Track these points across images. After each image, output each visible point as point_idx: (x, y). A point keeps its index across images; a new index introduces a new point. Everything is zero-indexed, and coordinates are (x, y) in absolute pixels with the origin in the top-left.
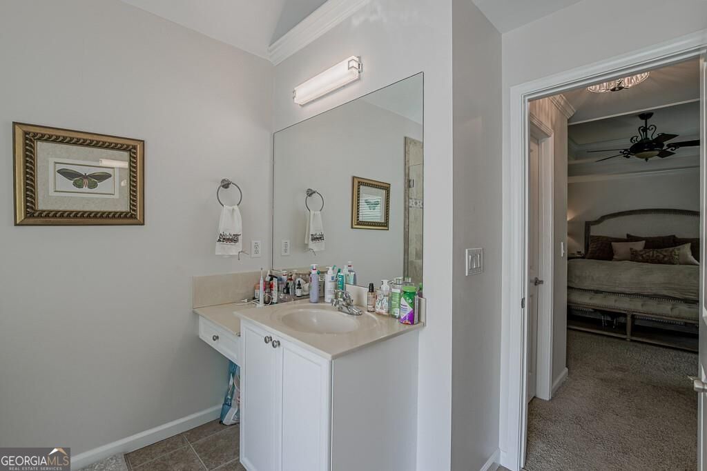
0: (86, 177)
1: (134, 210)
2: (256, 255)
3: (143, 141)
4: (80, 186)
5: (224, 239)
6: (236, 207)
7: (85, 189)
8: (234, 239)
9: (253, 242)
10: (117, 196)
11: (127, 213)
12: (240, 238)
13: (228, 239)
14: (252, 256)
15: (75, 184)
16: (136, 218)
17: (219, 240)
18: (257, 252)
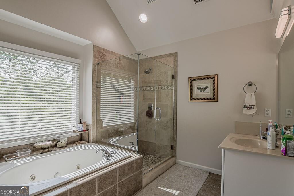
0: (202, 88)
1: (214, 97)
2: (268, 116)
3: (217, 75)
4: (201, 91)
5: (246, 107)
6: (253, 94)
7: (202, 92)
8: (251, 107)
9: (266, 109)
10: (210, 93)
11: (212, 98)
12: (255, 107)
13: (249, 107)
14: (265, 116)
15: (200, 91)
16: (215, 99)
17: (244, 108)
18: (268, 114)
